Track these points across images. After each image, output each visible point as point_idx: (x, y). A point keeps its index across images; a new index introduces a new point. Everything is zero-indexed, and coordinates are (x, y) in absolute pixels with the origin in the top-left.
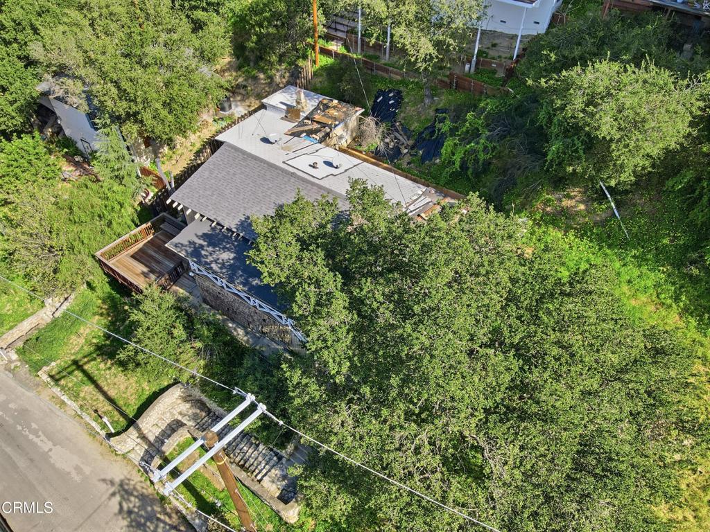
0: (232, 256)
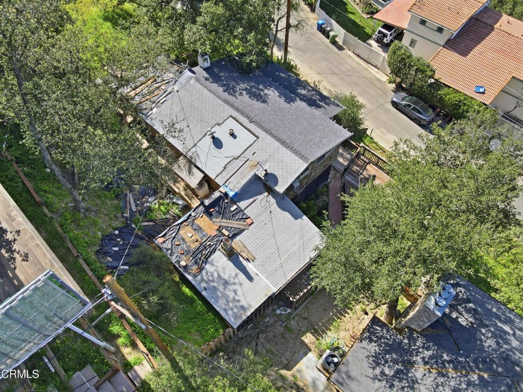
0: (299, 91)
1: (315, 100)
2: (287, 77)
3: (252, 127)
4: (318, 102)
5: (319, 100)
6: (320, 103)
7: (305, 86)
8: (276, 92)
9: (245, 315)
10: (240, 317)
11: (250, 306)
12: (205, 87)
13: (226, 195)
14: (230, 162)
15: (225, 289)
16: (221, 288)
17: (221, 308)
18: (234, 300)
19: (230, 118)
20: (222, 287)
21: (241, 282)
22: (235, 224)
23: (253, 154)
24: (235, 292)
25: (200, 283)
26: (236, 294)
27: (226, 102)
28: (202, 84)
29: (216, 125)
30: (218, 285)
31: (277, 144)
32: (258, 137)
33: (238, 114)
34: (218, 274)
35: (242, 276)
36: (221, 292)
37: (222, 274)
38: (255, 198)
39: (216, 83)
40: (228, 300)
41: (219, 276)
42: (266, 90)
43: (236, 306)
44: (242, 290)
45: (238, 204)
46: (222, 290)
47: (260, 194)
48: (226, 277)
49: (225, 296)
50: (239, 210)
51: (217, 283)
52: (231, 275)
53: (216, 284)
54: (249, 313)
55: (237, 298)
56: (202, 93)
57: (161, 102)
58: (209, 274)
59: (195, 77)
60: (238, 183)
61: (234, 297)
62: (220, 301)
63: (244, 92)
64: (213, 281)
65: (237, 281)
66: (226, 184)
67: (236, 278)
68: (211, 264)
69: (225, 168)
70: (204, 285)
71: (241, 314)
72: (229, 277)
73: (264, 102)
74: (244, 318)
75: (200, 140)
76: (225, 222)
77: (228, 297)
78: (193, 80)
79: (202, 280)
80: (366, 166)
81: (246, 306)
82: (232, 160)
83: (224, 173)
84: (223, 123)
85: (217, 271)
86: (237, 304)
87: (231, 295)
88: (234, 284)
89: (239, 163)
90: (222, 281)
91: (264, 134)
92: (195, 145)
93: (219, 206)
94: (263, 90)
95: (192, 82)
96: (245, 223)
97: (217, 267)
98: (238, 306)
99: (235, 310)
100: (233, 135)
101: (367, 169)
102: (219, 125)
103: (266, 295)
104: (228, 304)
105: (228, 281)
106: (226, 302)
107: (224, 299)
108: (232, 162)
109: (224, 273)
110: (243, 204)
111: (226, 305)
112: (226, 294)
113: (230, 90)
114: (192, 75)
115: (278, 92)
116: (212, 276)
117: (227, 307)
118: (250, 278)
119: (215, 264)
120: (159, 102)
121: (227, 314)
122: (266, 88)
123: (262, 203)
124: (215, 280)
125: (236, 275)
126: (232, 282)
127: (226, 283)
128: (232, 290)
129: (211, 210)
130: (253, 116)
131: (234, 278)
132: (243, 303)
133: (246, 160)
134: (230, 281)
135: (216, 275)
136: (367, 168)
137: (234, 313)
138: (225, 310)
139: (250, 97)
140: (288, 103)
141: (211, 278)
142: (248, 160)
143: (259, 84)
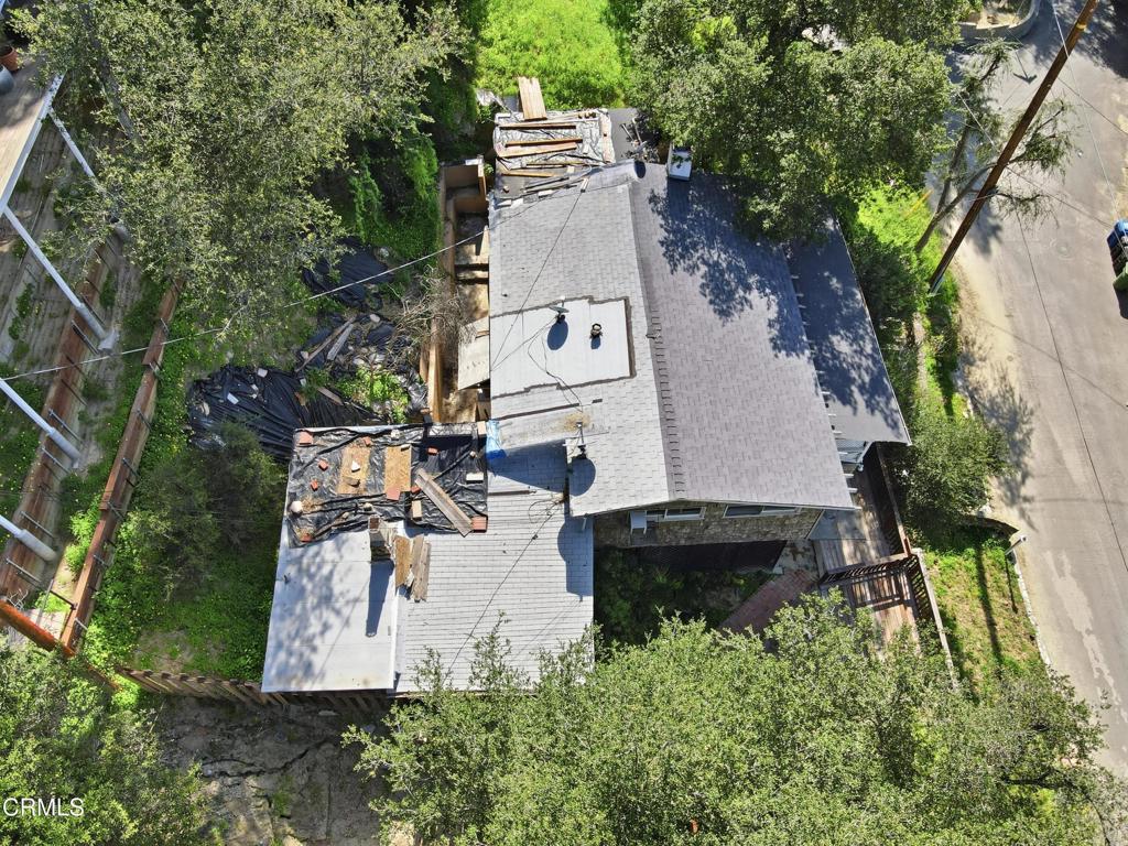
0: (835, 339)
1: (853, 381)
2: (840, 293)
3: (643, 346)
4: (853, 388)
5: (862, 388)
6: (857, 395)
7: (862, 338)
8: (775, 308)
9: (298, 683)
10: (289, 682)
11: (322, 675)
12: (634, 213)
13: (482, 440)
14: (545, 385)
15: (314, 608)
16: (311, 601)
17: (277, 635)
18: (309, 642)
19: (622, 302)
20: (315, 601)
21: (351, 621)
22: (449, 508)
23: (595, 402)
24: (326, 627)
25: (289, 562)
26: (322, 633)
27: (644, 266)
28: (633, 204)
29: (586, 298)
30: (312, 592)
31: (653, 412)
32: (633, 373)
33: (642, 304)
34: (331, 573)
35: (363, 609)
36: (304, 608)
37: (336, 578)
38: (532, 488)
39: (664, 218)
40: (301, 632)
41: (329, 578)
42: (755, 293)
43: (301, 655)
44: (339, 635)
45: (490, 474)
46: (309, 605)
47: (548, 489)
48: (337, 588)
49: (303, 622)
50: (481, 490)
51: (314, 587)
52: (348, 591)
53: (309, 587)
54: (308, 687)
55: (317, 642)
56: (619, 220)
57: (540, 194)
58: (318, 560)
59: (634, 183)
60: (523, 435)
61: (314, 636)
62: (288, 622)
63: (704, 269)
64: (311, 577)
65: (346, 611)
66: (502, 422)
67: (350, 606)
68: (337, 545)
69: (527, 390)
70: (291, 571)
71: (295, 677)
72: (342, 594)
73: (724, 313)
74: (293, 687)
75: (537, 308)
76: (434, 490)
77: (306, 628)
78: (625, 186)
79: (298, 561)
80: (893, 604)
81: (317, 669)
82: (551, 385)
83: (516, 400)
84: (602, 302)
85: (335, 566)
86: (307, 652)
87: (315, 627)
88: (338, 612)
89: (559, 398)
90: (324, 589)
91: (651, 375)
92: (521, 312)
93: (454, 453)
94: (748, 288)
95: (623, 189)
96: (470, 521)
97: (341, 557)
98: (305, 658)
99: (293, 661)
100: (596, 338)
101: (887, 613)
102: (592, 301)
103: (365, 682)
104: (294, 639)
105: (333, 600)
106: (293, 633)
107: (297, 623)
108: (547, 389)
109: (341, 580)
110: (497, 482)
111: (289, 636)
112: (308, 620)
113: (678, 247)
114: (635, 176)
115: (780, 312)
116: (320, 567)
117: (286, 643)
118: (372, 626)
119: (343, 550)
120: (537, 191)
121: (275, 655)
122: (761, 288)
123: (535, 507)
124: (317, 578)
125: (356, 600)
126: (338, 605)
127: (327, 599)
128: (324, 619)
129: (431, 450)
130: (666, 325)
131: (348, 602)
132: (318, 661)
133: (573, 402)
134: (337, 601)
135: (325, 570)
136: (891, 609)
137: (287, 663)
138: (280, 646)
139: (702, 286)
140: (775, 347)
141: (313, 569)
142: (578, 405)
143: (753, 270)
